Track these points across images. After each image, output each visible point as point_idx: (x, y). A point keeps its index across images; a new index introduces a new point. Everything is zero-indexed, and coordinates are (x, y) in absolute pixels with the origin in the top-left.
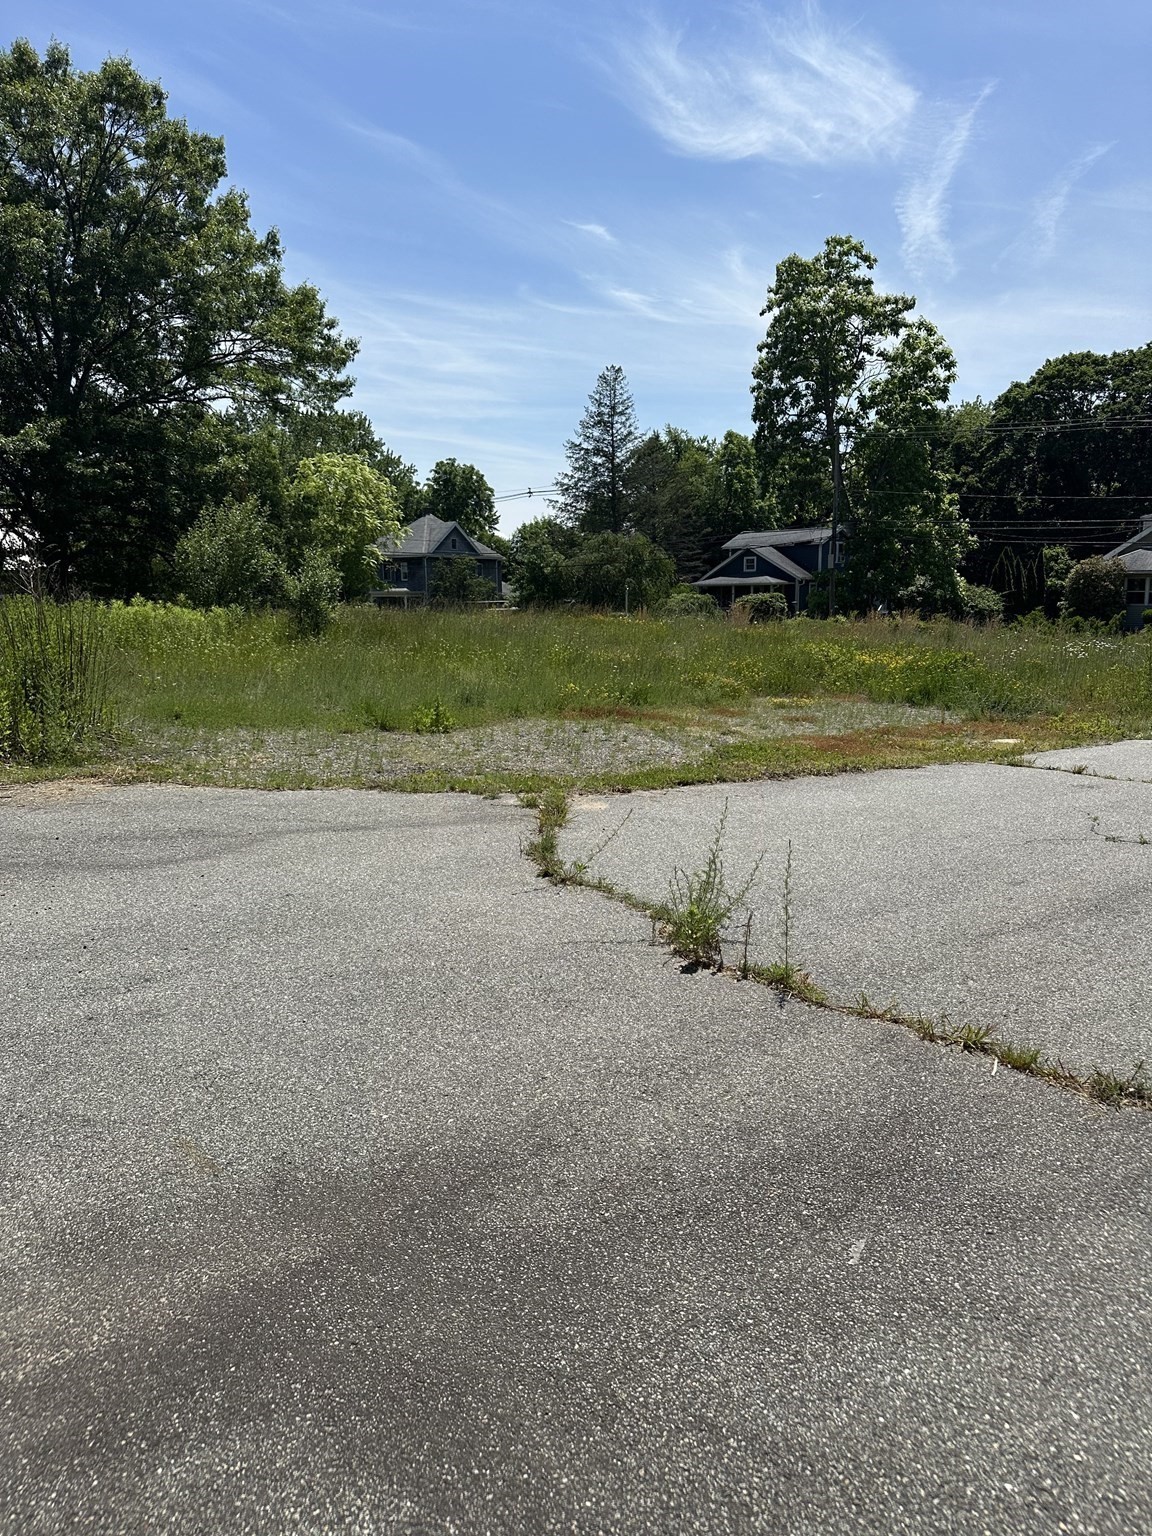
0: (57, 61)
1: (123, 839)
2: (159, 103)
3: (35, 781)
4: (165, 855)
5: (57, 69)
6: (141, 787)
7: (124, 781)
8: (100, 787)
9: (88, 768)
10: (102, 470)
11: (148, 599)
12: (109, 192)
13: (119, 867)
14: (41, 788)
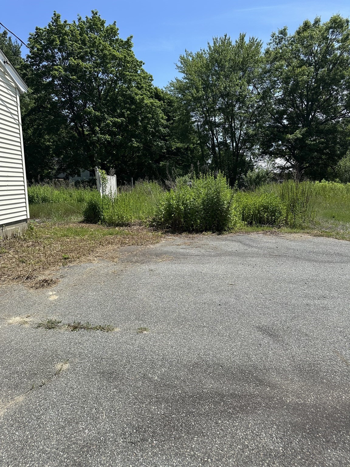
0: (317, 22)
1: (317, 253)
2: (347, 24)
3: (291, 233)
4: (330, 260)
5: (316, 24)
6: (322, 238)
7: (317, 236)
8: (309, 236)
9: (306, 231)
10: (316, 142)
11: (326, 180)
12: (328, 57)
13: (316, 261)
14: (293, 235)
